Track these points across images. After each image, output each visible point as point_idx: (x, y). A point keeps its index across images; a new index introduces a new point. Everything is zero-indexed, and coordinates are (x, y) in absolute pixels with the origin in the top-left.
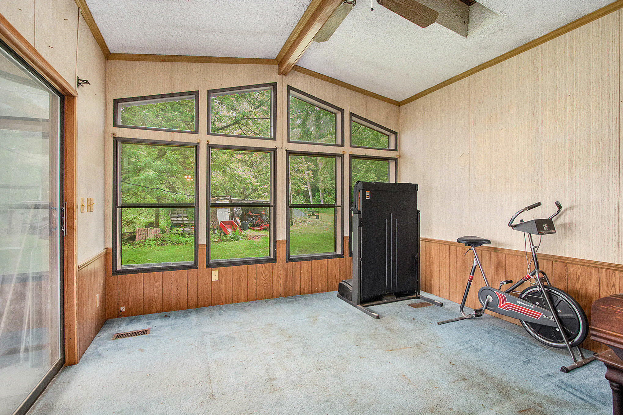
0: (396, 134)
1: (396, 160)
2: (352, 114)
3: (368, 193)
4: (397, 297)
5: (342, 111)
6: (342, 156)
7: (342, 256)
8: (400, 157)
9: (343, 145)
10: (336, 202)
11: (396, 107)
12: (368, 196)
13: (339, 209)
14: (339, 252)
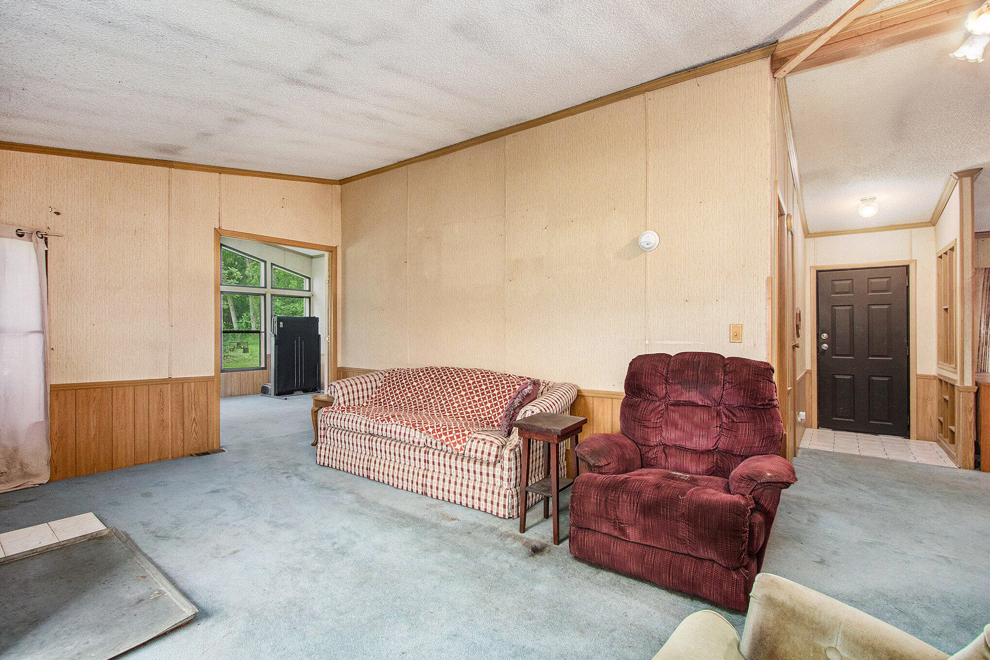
0: (309, 279)
1: (310, 298)
2: (272, 264)
3: (281, 323)
4: (304, 392)
5: (265, 262)
6: (265, 295)
7: (265, 368)
8: (313, 295)
9: (265, 287)
10: (260, 329)
11: (309, 260)
12: (281, 326)
13: (263, 334)
14: (263, 366)
